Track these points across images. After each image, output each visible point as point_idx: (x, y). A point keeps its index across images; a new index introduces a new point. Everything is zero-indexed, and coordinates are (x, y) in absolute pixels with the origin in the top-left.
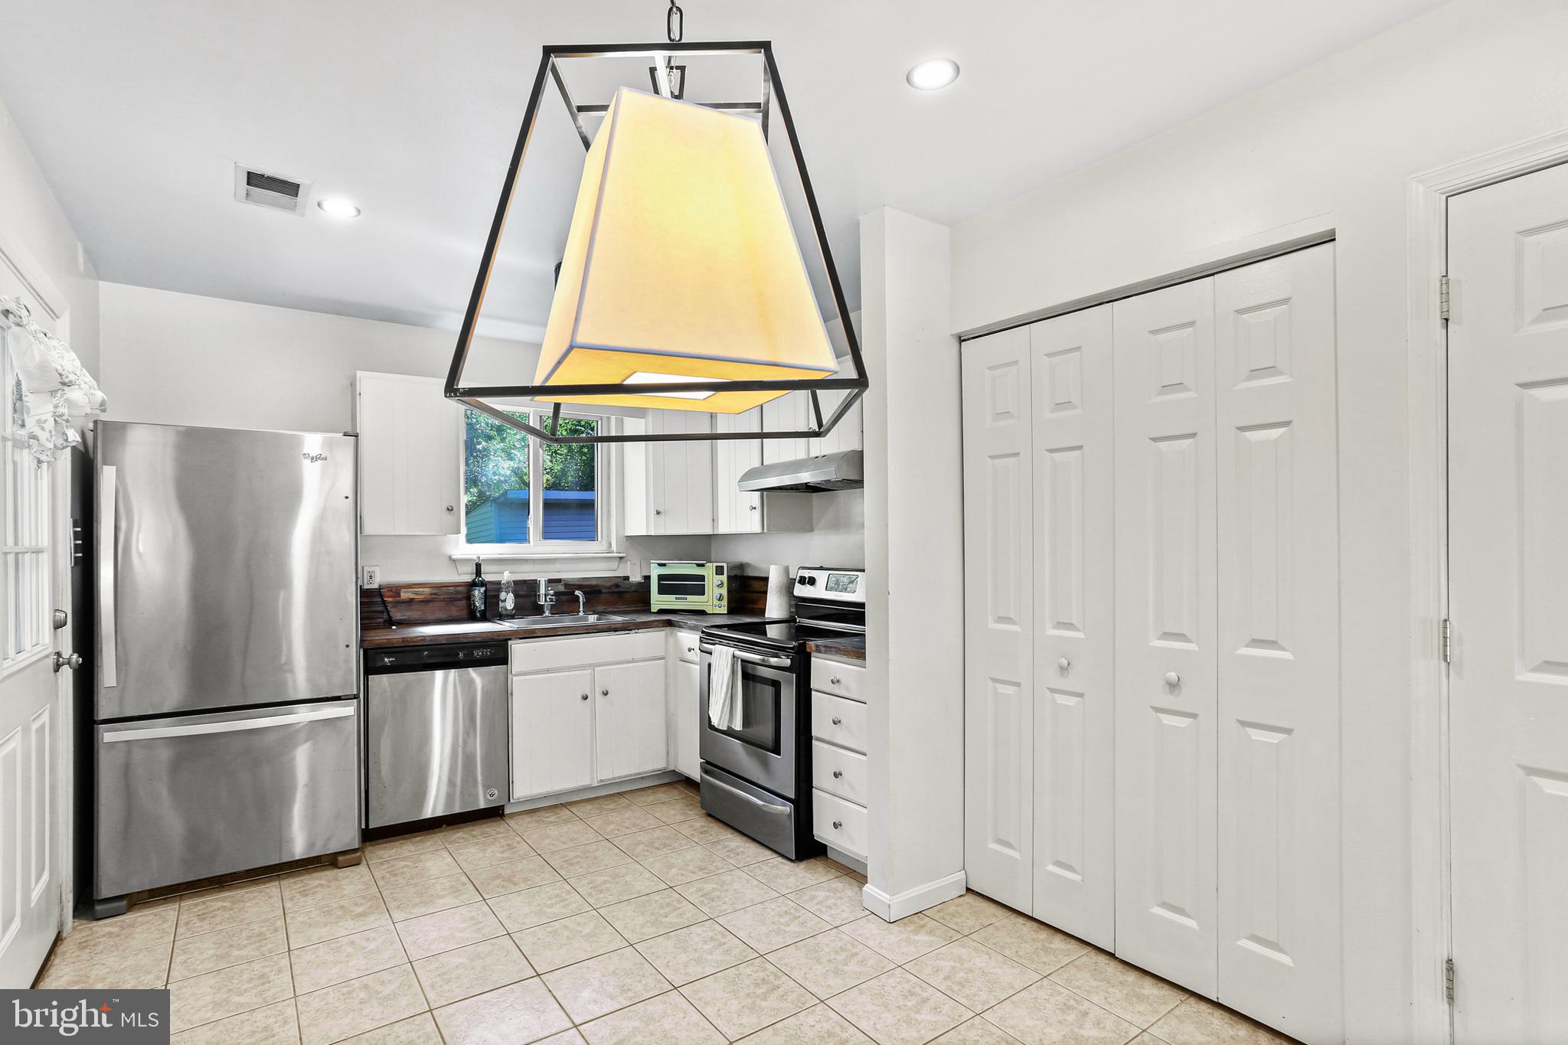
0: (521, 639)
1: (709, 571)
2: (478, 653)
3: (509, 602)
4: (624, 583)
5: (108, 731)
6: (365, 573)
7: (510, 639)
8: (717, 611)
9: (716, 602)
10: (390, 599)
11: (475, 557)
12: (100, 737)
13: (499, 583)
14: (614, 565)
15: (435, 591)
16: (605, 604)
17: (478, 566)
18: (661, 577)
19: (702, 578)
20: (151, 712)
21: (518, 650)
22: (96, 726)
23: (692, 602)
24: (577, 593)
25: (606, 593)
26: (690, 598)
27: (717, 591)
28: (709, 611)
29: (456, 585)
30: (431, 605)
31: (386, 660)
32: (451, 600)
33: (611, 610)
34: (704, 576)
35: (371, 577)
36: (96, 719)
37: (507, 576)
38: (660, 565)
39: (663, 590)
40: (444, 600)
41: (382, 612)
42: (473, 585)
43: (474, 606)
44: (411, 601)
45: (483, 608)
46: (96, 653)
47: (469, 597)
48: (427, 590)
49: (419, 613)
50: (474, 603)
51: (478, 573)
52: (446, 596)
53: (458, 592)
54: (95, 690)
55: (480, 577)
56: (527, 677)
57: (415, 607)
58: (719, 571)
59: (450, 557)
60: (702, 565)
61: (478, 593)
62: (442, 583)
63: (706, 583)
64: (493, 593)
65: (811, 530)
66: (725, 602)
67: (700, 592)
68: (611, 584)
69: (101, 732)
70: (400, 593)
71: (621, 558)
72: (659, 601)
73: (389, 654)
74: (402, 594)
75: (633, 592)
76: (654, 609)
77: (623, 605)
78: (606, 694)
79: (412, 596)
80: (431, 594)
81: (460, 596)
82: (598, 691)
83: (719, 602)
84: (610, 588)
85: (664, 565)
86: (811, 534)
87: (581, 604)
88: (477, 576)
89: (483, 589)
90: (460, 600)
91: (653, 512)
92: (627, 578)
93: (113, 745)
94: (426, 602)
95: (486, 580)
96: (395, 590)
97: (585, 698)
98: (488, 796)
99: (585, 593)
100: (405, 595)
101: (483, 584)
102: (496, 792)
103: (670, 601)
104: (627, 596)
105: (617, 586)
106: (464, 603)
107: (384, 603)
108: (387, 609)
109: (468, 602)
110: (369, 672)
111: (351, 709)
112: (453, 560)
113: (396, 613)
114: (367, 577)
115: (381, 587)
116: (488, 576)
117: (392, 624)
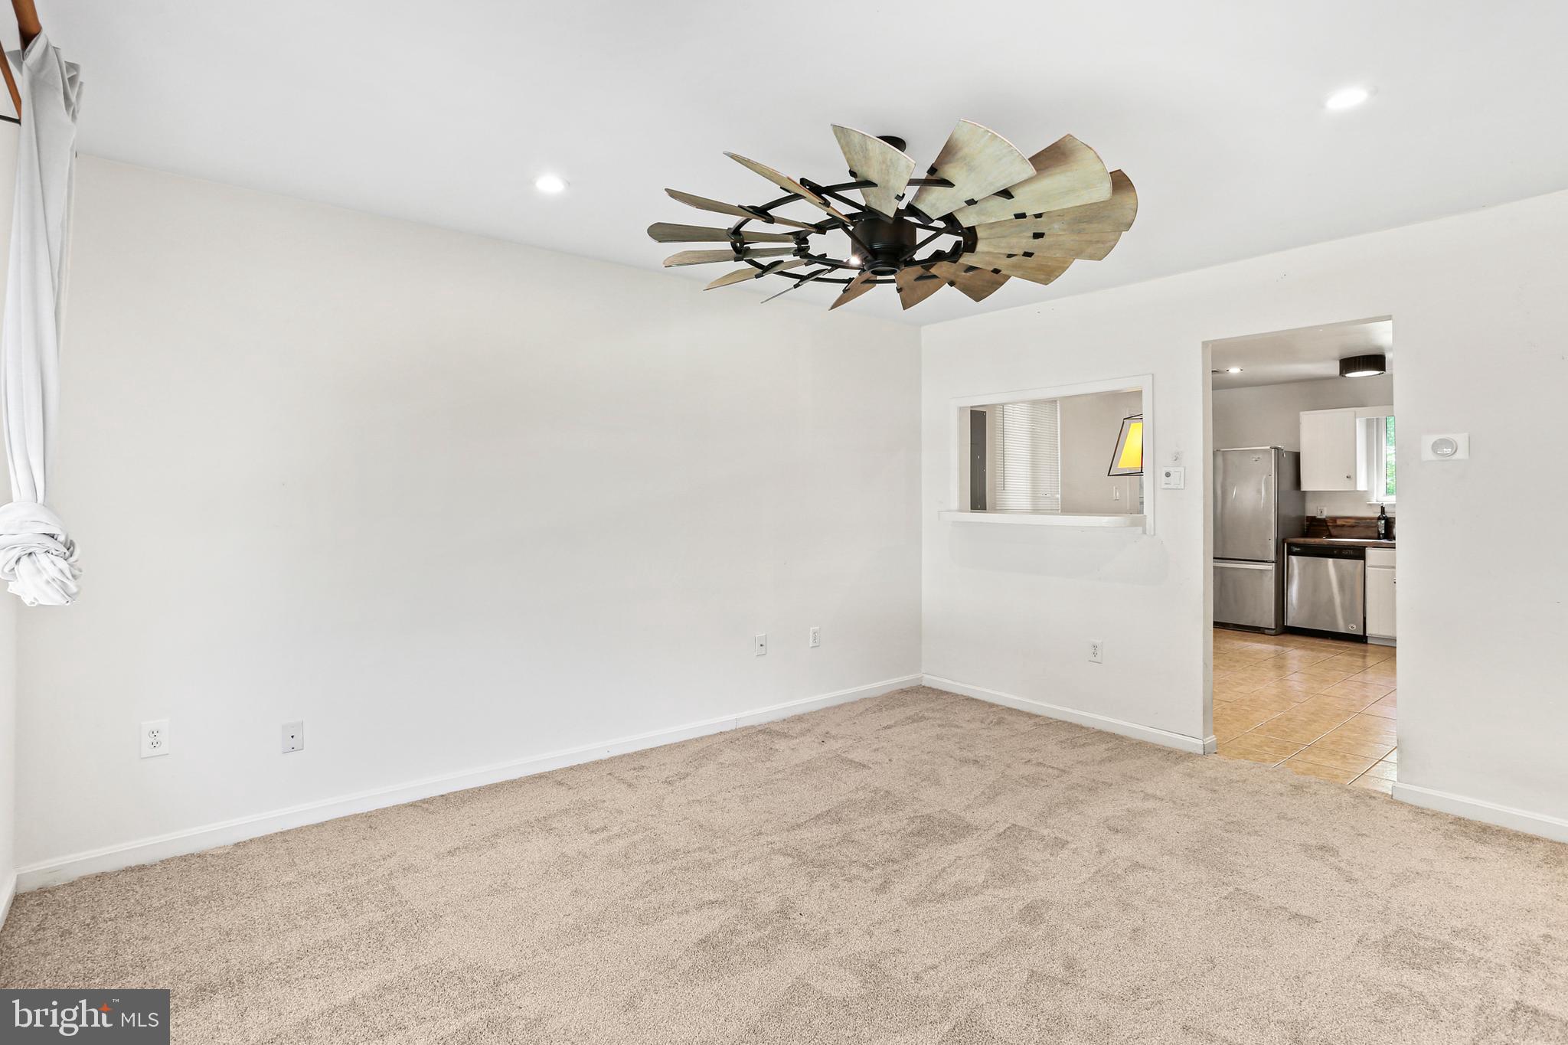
2: (1345, 552)
6: (1319, 510)
10: (1331, 524)
15: (1358, 521)
17: (1383, 508)
21: (1371, 553)
31: (1295, 549)
35: (1322, 512)
41: (1325, 530)
42: (1379, 518)
44: (1343, 526)
48: (1353, 521)
51: (1383, 512)
52: (1363, 524)
59: (1369, 503)
62: (1362, 517)
70: (1336, 521)
73: (1297, 547)
79: (1343, 523)
80: (1355, 523)
88: (1381, 514)
89: (1383, 522)
96: (1334, 519)
100: (1339, 522)
102: (1355, 626)
107: (1328, 526)
108: (1328, 529)
109: (1376, 529)
110: (1288, 554)
111: (1271, 567)
112: (1370, 505)
113: (1333, 531)
114: (1319, 512)
115: (1327, 517)
116: (1389, 515)
117: (1331, 536)
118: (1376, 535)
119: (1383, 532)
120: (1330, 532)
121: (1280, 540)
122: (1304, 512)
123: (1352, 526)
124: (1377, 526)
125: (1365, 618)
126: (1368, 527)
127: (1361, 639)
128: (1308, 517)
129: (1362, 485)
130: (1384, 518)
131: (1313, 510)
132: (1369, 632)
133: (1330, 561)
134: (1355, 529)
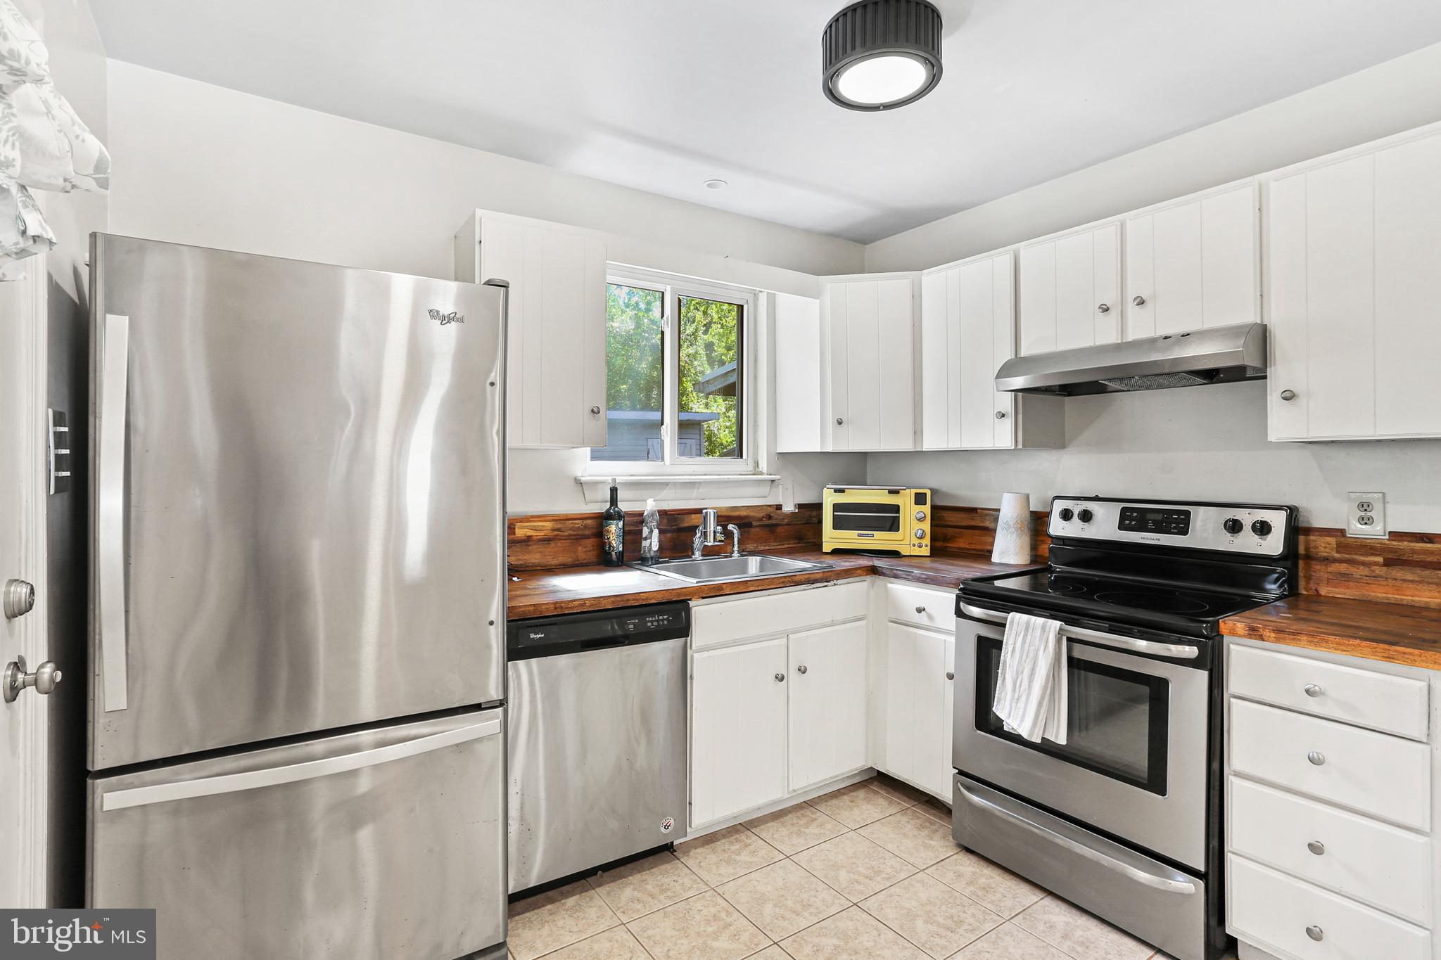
0: (703, 598)
1: (905, 501)
2: (652, 623)
3: (653, 542)
4: (777, 514)
5: (110, 789)
7: (690, 600)
8: (916, 551)
9: (917, 542)
11: (610, 479)
12: (97, 802)
13: (641, 514)
14: (765, 490)
15: (559, 526)
16: (756, 541)
17: (614, 491)
18: (837, 507)
19: (896, 509)
20: (186, 751)
21: (701, 611)
22: (89, 781)
23: (880, 539)
24: (731, 527)
25: (757, 526)
26: (877, 534)
27: (917, 526)
28: (903, 553)
29: (583, 518)
30: (553, 544)
31: (532, 636)
32: (577, 538)
33: (762, 548)
34: (899, 506)
36: (90, 768)
37: (650, 506)
38: (836, 491)
39: (839, 524)
40: (568, 537)
42: (606, 517)
43: (610, 546)
44: (528, 540)
45: (621, 549)
46: (91, 650)
47: (600, 534)
48: (549, 525)
49: (538, 556)
50: (610, 543)
51: (614, 501)
52: (571, 533)
53: (585, 527)
54: (90, 717)
55: (617, 506)
56: (712, 653)
57: (534, 547)
58: (920, 499)
59: (575, 479)
60: (897, 492)
61: (614, 530)
62: (567, 515)
63: (901, 515)
64: (634, 526)
65: (1062, 446)
66: (927, 541)
67: (893, 525)
68: (762, 515)
69: (98, 791)
70: (514, 529)
71: (773, 481)
72: (832, 537)
73: (536, 628)
74: (517, 530)
75: (788, 524)
76: (827, 548)
77: (775, 541)
78: (802, 670)
79: (530, 533)
80: (554, 530)
81: (587, 532)
82: (793, 667)
83: (919, 541)
84: (761, 520)
85: (842, 491)
86: (1063, 451)
87: (736, 542)
88: (611, 505)
89: (620, 524)
90: (587, 537)
91: (830, 422)
92: (779, 507)
93: (120, 813)
94: (546, 541)
95: (625, 511)
97: (780, 678)
98: (662, 829)
99: (740, 526)
100: (520, 531)
101: (619, 516)
102: (672, 821)
103: (850, 539)
104: (779, 529)
105: (769, 517)
106: (590, 542)
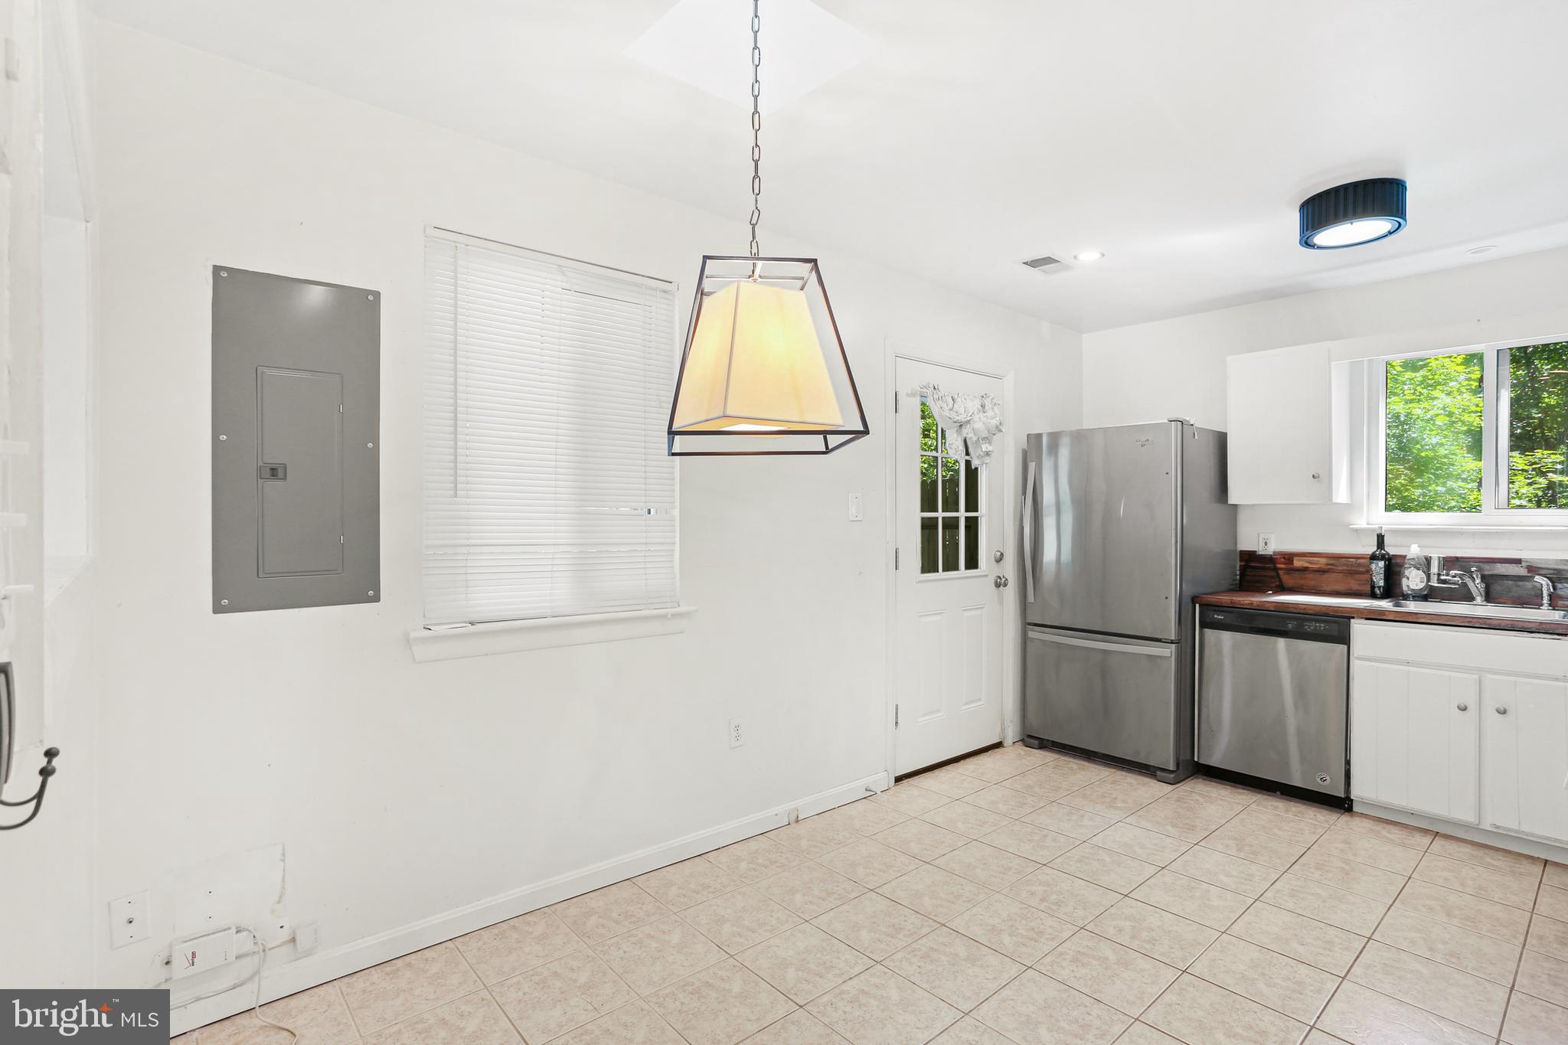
2: (1310, 627)
3: (1414, 580)
6: (1261, 539)
7: (1353, 618)
10: (1283, 566)
11: (1380, 527)
13: (1403, 557)
15: (1332, 562)
17: (1382, 538)
21: (1359, 629)
31: (1215, 616)
35: (1266, 543)
37: (1411, 550)
40: (1341, 571)
41: (1272, 577)
42: (1373, 557)
43: (1372, 581)
44: (1305, 569)
48: (1323, 561)
49: (1314, 582)
50: (1372, 578)
51: (1380, 544)
52: (1344, 568)
53: (1356, 565)
55: (1382, 549)
57: (1310, 575)
59: (1349, 527)
61: (1378, 567)
62: (1341, 554)
70: (1293, 561)
73: (1218, 612)
74: (1295, 562)
79: (1306, 565)
80: (1328, 565)
81: (1358, 569)
88: (1378, 549)
89: (1381, 564)
90: (1359, 573)
95: (1391, 553)
96: (1289, 557)
100: (1298, 563)
102: (1328, 778)
107: (1276, 570)
108: (1278, 575)
109: (1367, 576)
110: (1203, 625)
111: (1168, 652)
112: (1357, 530)
113: (1288, 581)
114: (1262, 544)
115: (1275, 553)
116: (1391, 550)
117: (1283, 589)
118: (1368, 588)
119: (1382, 583)
120: (1280, 581)
121: (1187, 600)
122: (1236, 543)
123: (1321, 571)
124: (1369, 571)
125: (1348, 763)
126: (1351, 573)
127: (1342, 804)
128: (1242, 553)
129: (1341, 495)
130: (1383, 557)
131: (1248, 541)
132: (1356, 793)
133: (1281, 642)
134: (1327, 575)
